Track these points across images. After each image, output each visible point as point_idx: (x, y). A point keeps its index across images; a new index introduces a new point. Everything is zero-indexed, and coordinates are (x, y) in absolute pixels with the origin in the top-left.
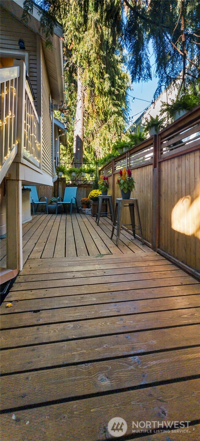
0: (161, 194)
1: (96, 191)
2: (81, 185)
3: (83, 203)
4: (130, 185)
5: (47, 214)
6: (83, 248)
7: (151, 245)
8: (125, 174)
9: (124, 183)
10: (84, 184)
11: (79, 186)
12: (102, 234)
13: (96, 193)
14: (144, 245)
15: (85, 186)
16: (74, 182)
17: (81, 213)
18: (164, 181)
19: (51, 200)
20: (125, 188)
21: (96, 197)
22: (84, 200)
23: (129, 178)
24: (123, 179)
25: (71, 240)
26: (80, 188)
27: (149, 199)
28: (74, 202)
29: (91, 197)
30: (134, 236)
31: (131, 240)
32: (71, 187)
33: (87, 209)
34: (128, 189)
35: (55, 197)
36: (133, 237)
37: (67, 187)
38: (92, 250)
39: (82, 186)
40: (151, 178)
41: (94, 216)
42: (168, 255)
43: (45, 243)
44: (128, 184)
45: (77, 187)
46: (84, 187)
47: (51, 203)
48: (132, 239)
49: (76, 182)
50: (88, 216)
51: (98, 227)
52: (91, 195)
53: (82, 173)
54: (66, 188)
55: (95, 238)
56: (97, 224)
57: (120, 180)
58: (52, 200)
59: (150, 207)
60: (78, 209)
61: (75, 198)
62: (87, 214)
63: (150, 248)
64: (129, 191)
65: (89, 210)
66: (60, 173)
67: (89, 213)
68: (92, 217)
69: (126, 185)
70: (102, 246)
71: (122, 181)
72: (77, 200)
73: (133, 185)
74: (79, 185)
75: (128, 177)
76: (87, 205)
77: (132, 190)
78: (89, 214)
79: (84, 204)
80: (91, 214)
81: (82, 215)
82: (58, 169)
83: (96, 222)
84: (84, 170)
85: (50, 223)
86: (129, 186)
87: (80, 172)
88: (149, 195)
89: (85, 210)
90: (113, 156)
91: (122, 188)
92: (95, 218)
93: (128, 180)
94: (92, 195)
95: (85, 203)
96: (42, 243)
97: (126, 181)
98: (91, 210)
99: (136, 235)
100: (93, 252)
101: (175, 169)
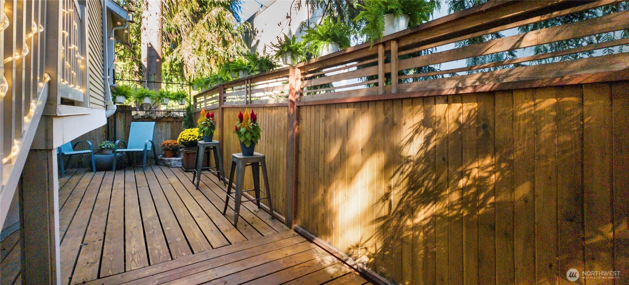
0: (300, 149)
1: (191, 131)
2: (162, 118)
3: (166, 150)
4: (255, 135)
5: (92, 171)
6: (179, 239)
7: (284, 219)
8: (248, 119)
9: (245, 133)
10: (166, 116)
11: (158, 120)
12: (208, 207)
13: (192, 134)
14: (274, 219)
15: (169, 120)
16: (148, 113)
17: (162, 165)
18: (304, 133)
19: (101, 147)
20: (247, 139)
21: (191, 141)
22: (168, 144)
23: (253, 125)
24: (244, 127)
25: (155, 227)
26: (161, 124)
27: (281, 154)
28: (149, 148)
29: (182, 140)
30: (258, 204)
31: (254, 213)
32: (143, 121)
33: (174, 158)
34: (251, 141)
35: (108, 139)
36: (256, 207)
37: (133, 121)
38: (197, 241)
39: (164, 119)
40: (284, 126)
41: (187, 171)
42: (309, 234)
43: (102, 241)
44: (251, 133)
45: (154, 123)
46: (168, 122)
47: (101, 151)
48: (255, 211)
49: (152, 113)
50: (176, 170)
51: (198, 192)
52: (183, 138)
53: (164, 99)
54: (133, 124)
55: (197, 215)
56: (195, 188)
57: (240, 128)
58: (104, 146)
59: (283, 165)
60: (156, 158)
61: (151, 141)
62: (175, 167)
63: (283, 223)
64: (253, 144)
65: (179, 161)
66: (120, 99)
67: (177, 165)
68: (185, 173)
69: (248, 136)
70: (212, 231)
71: (243, 130)
72: (155, 143)
73: (258, 134)
74: (157, 118)
75: (252, 123)
76: (174, 151)
77: (257, 142)
78: (177, 167)
79: (169, 150)
80: (181, 166)
81: (165, 170)
82: (115, 91)
83: (193, 183)
84: (167, 95)
85: (104, 194)
86: (253, 137)
87: (160, 98)
88: (282, 149)
89: (169, 161)
90: (221, 79)
91: (243, 139)
92: (190, 175)
93: (251, 128)
94: (185, 137)
95: (171, 149)
96: (94, 241)
97: (249, 129)
98: (182, 160)
99: (261, 204)
100: (199, 244)
101: (321, 120)
